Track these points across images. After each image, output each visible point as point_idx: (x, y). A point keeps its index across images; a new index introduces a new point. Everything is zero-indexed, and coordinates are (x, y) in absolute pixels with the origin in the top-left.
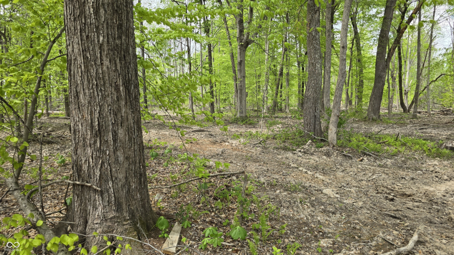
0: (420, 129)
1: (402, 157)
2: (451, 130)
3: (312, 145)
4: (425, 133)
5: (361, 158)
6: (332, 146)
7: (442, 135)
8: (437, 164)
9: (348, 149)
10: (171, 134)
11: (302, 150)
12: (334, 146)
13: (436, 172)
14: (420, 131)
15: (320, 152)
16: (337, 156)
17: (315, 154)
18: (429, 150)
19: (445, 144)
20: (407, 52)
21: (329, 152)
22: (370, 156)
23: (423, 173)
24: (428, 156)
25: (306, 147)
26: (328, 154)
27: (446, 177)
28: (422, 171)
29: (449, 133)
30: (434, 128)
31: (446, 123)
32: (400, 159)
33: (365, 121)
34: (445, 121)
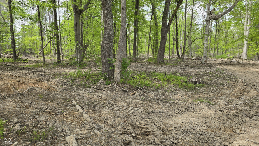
0: (183, 68)
1: (163, 90)
2: (199, 69)
3: (103, 83)
4: (186, 71)
5: (134, 92)
6: (116, 83)
7: (194, 72)
8: (184, 94)
9: (127, 85)
10: (12, 74)
11: (95, 87)
12: (118, 83)
13: (179, 104)
14: (183, 70)
15: (107, 88)
16: (118, 91)
17: (104, 89)
18: (181, 83)
19: (191, 79)
20: (182, 26)
21: (113, 88)
22: (141, 90)
23: (171, 105)
24: (180, 88)
25: (98, 84)
26: (112, 90)
27: (184, 110)
28: (170, 103)
29: (198, 71)
30: (191, 67)
31: (198, 65)
32: (161, 91)
33: (155, 64)
34: (198, 63)
